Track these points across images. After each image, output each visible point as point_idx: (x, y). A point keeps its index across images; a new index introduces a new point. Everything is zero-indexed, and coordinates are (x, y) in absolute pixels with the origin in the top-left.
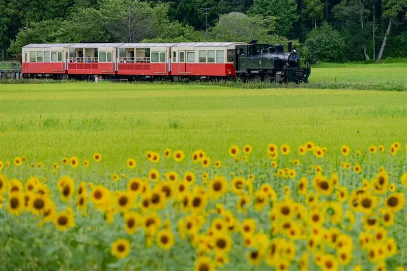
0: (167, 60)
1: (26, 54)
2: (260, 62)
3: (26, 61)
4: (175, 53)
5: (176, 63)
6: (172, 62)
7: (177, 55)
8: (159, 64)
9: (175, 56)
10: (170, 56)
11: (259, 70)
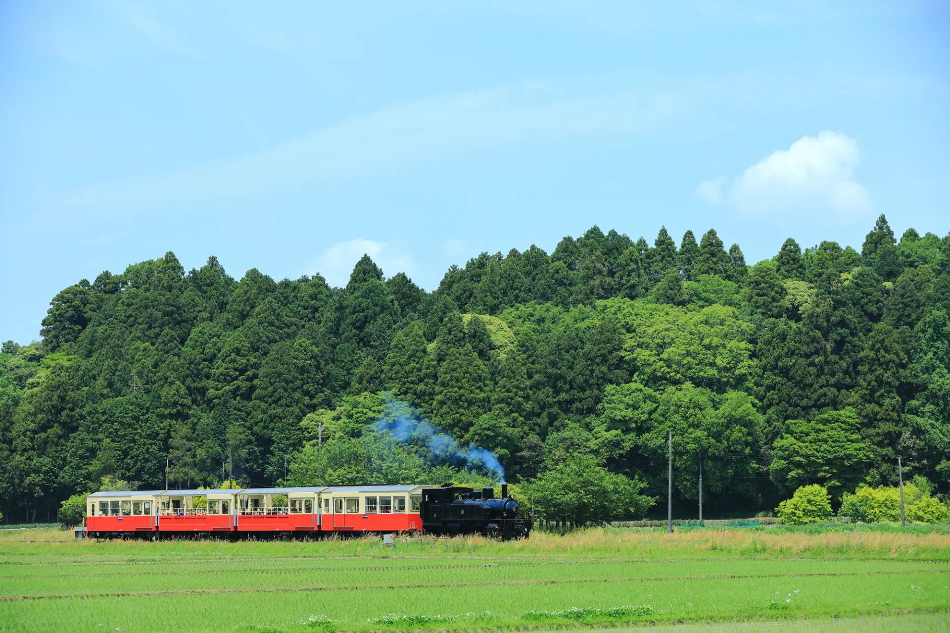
0: (315, 510)
1: (93, 506)
2: (463, 512)
3: (93, 514)
4: (327, 501)
5: (329, 513)
6: (324, 513)
7: (331, 503)
8: (303, 515)
9: (327, 505)
10: (320, 505)
11: (460, 522)
